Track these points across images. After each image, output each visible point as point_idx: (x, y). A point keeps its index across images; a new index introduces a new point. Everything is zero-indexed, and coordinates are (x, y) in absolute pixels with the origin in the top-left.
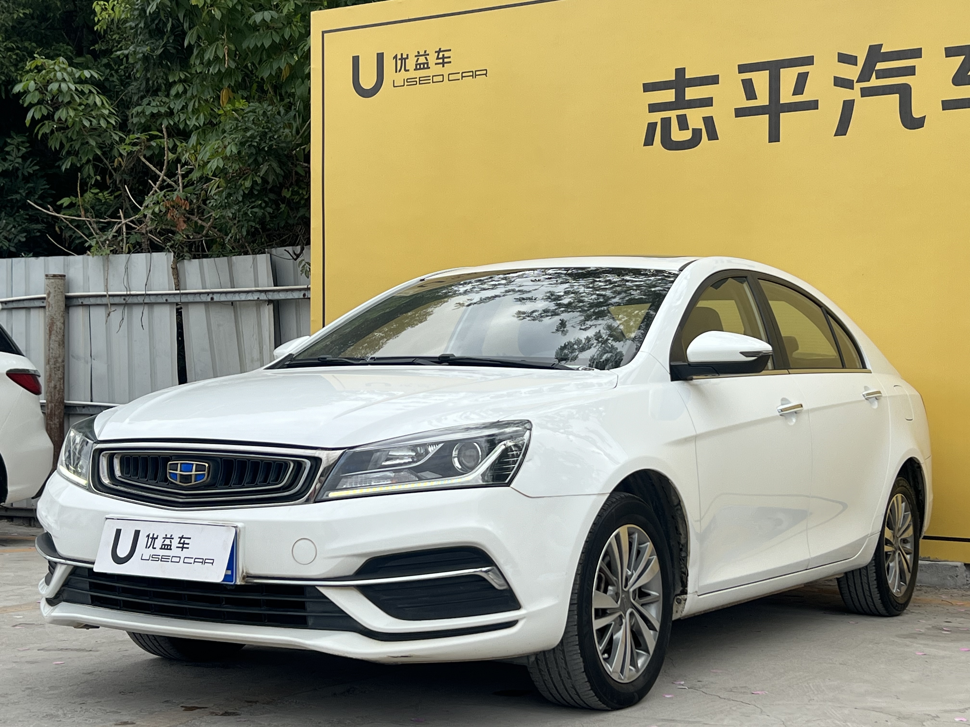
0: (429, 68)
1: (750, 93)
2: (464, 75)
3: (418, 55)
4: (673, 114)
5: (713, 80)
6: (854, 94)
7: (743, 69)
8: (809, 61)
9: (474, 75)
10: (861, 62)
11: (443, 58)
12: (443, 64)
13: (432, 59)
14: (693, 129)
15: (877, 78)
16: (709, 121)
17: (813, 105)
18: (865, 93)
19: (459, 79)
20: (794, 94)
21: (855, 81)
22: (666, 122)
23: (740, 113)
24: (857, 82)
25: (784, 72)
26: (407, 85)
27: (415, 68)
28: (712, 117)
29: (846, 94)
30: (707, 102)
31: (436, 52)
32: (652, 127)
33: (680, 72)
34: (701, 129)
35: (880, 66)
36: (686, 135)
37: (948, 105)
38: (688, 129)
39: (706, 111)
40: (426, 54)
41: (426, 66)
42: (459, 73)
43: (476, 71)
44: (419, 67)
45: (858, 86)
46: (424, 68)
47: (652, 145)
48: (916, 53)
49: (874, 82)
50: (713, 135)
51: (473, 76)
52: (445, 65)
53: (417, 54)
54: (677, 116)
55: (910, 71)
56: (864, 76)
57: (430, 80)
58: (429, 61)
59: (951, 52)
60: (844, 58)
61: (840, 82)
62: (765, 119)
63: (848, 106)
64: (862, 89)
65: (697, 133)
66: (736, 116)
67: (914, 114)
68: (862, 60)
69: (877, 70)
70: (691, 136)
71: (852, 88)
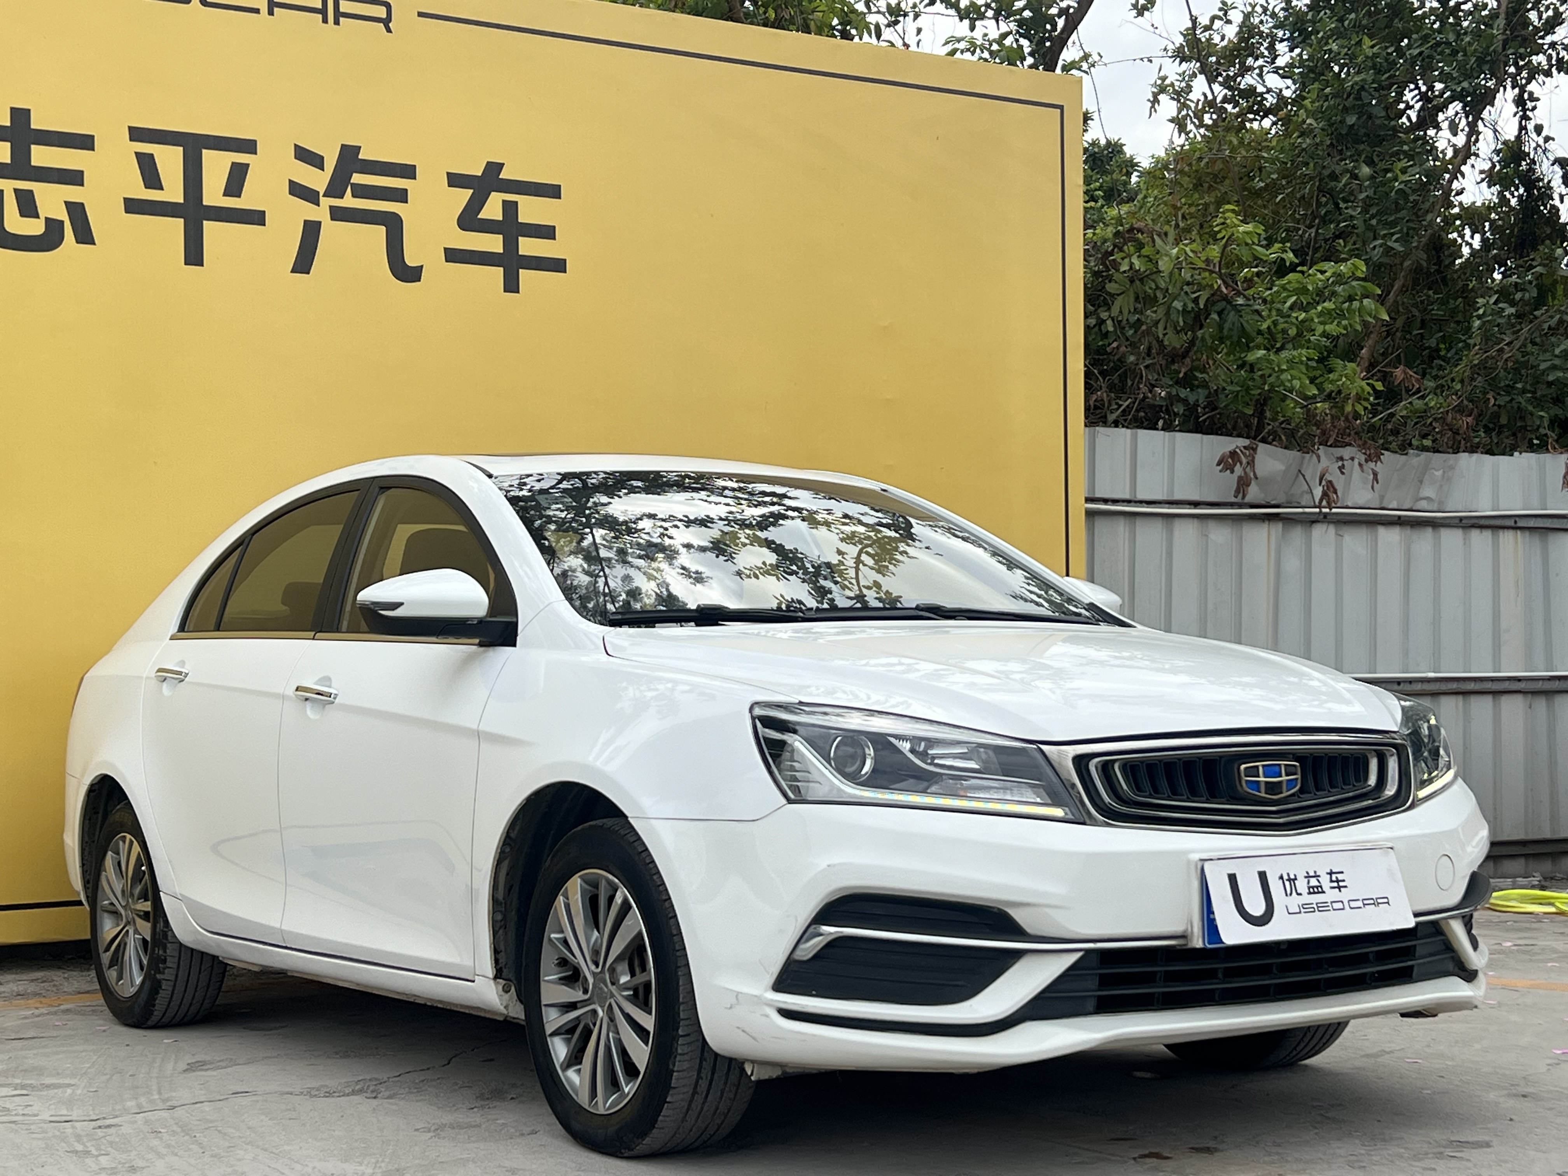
1: (152, 178)
4: (7, 186)
5: (85, 142)
6: (320, 213)
7: (137, 134)
8: (249, 146)
14: (47, 220)
15: (354, 196)
16: (76, 211)
17: (257, 218)
18: (338, 214)
20: (226, 194)
21: (321, 194)
23: (133, 206)
24: (324, 196)
25: (208, 155)
28: (83, 204)
29: (310, 212)
30: (75, 178)
33: (20, 116)
34: (62, 222)
35: (357, 178)
36: (34, 227)
37: (453, 256)
38: (37, 217)
39: (72, 193)
45: (326, 202)
48: (409, 172)
49: (348, 201)
50: (85, 236)
54: (16, 191)
55: (401, 196)
56: (336, 189)
59: (455, 180)
60: (304, 155)
61: (298, 190)
62: (178, 224)
63: (311, 230)
64: (332, 208)
65: (54, 229)
66: (127, 211)
67: (406, 260)
68: (330, 164)
69: (352, 185)
70: (43, 230)
71: (318, 204)
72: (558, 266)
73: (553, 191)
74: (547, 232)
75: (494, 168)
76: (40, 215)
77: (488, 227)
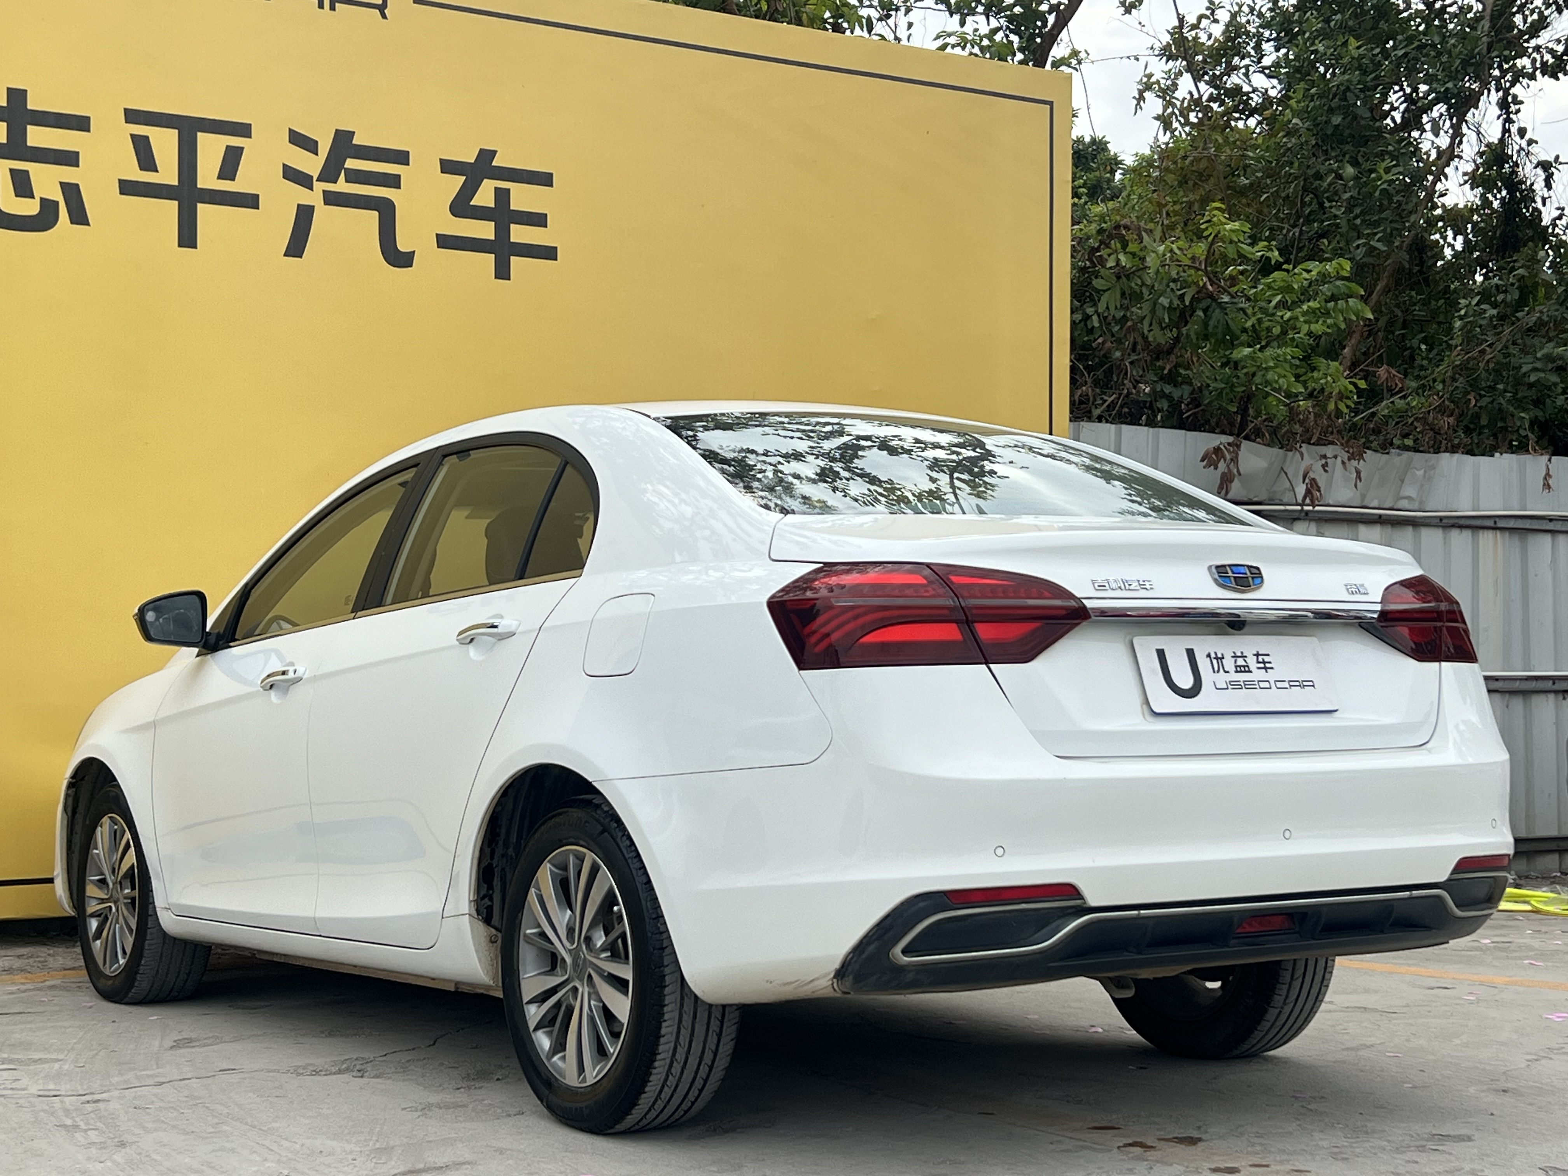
1: (146, 160)
4: (3, 166)
5: (81, 124)
6: (314, 197)
7: (132, 116)
8: (244, 130)
10: (324, 152)
14: (41, 199)
15: (347, 181)
16: (71, 191)
17: (251, 201)
18: (331, 199)
20: (220, 177)
21: (315, 179)
23: (128, 188)
24: (317, 180)
25: (202, 138)
28: (78, 184)
29: (301, 195)
30: (70, 159)
33: (17, 96)
34: (57, 203)
35: (351, 164)
36: (29, 207)
37: (445, 242)
38: (33, 197)
39: (67, 174)
45: (320, 187)
48: (402, 158)
49: (342, 186)
50: (79, 216)
54: (11, 170)
55: (394, 181)
56: (329, 173)
59: (448, 167)
60: (298, 140)
61: (292, 175)
62: (172, 206)
63: (305, 215)
64: (325, 192)
65: (49, 209)
66: (122, 193)
67: (398, 246)
68: (324, 148)
69: (346, 169)
70: (38, 209)
71: (311, 188)
72: (550, 253)
73: (545, 180)
74: (539, 220)
75: (486, 155)
76: (35, 194)
77: (480, 213)
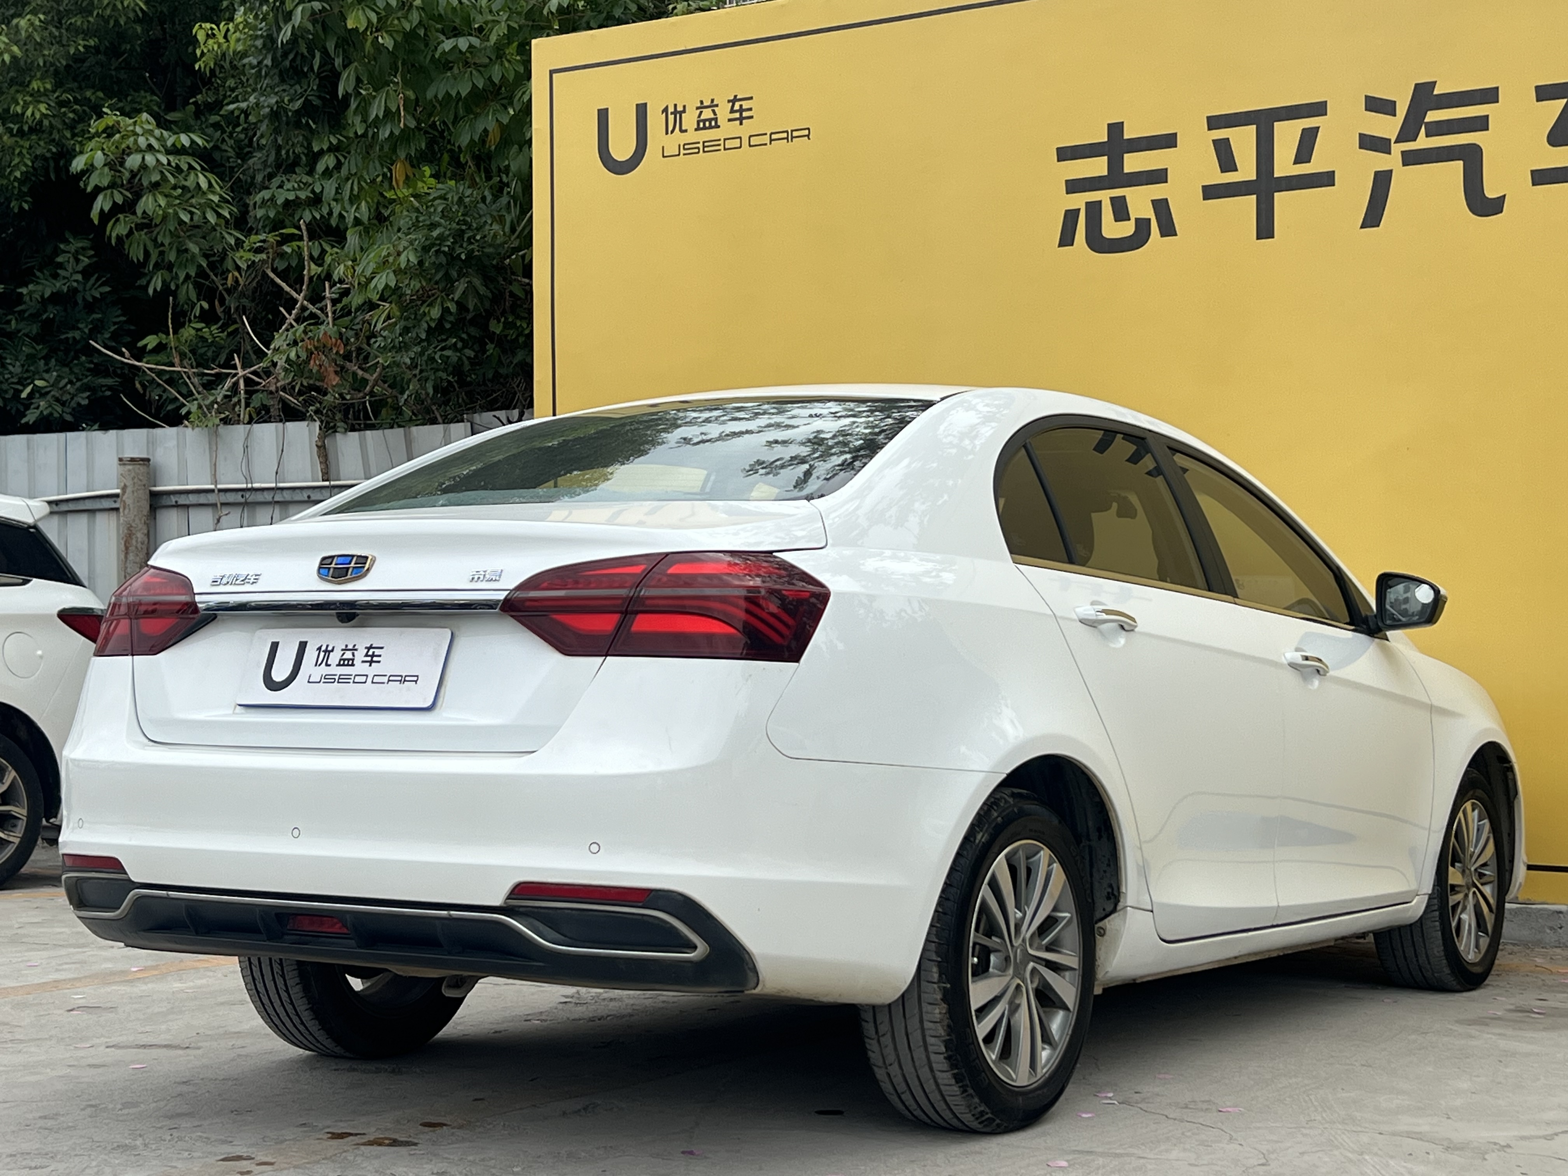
0: (719, 127)
1: (1227, 162)
2: (774, 137)
3: (702, 107)
4: (1104, 196)
5: (1168, 141)
6: (1392, 161)
7: (1214, 123)
8: (1319, 109)
9: (790, 137)
10: (1402, 110)
11: (741, 110)
12: (741, 119)
13: (723, 112)
14: (1137, 219)
15: (1427, 136)
16: (1161, 207)
17: (1326, 179)
18: (1410, 158)
19: (766, 144)
20: (1296, 162)
21: (1393, 142)
22: (1094, 209)
23: (1211, 192)
24: (1395, 142)
25: (1279, 127)
26: (684, 154)
27: (696, 127)
28: (1167, 199)
29: (1379, 161)
30: (1159, 176)
31: (729, 101)
32: (1071, 216)
33: (1115, 129)
34: (1150, 220)
35: (1432, 116)
36: (1127, 229)
37: (1541, 177)
38: (1129, 219)
39: (1156, 191)
40: (713, 105)
41: (713, 123)
42: (766, 134)
43: (792, 131)
44: (703, 125)
45: (1397, 149)
46: (711, 127)
47: (1072, 245)
48: (1490, 96)
49: (1423, 142)
50: (1168, 229)
51: (787, 138)
52: (744, 121)
53: (699, 105)
54: (1112, 199)
55: (1481, 124)
56: (1407, 133)
57: (719, 145)
58: (718, 116)
59: (1545, 93)
60: (1375, 105)
61: (1370, 143)
62: (1251, 201)
63: (1382, 181)
64: (1404, 153)
65: (1143, 226)
66: (1205, 198)
67: (1485, 192)
68: (1403, 108)
69: (1427, 124)
70: (1134, 229)
71: (1389, 152)
76: (1131, 216)
